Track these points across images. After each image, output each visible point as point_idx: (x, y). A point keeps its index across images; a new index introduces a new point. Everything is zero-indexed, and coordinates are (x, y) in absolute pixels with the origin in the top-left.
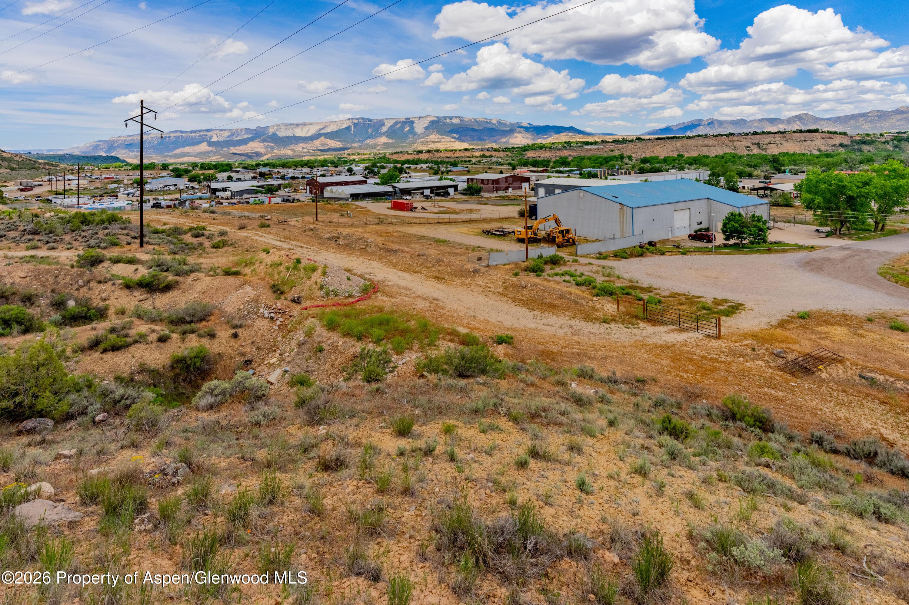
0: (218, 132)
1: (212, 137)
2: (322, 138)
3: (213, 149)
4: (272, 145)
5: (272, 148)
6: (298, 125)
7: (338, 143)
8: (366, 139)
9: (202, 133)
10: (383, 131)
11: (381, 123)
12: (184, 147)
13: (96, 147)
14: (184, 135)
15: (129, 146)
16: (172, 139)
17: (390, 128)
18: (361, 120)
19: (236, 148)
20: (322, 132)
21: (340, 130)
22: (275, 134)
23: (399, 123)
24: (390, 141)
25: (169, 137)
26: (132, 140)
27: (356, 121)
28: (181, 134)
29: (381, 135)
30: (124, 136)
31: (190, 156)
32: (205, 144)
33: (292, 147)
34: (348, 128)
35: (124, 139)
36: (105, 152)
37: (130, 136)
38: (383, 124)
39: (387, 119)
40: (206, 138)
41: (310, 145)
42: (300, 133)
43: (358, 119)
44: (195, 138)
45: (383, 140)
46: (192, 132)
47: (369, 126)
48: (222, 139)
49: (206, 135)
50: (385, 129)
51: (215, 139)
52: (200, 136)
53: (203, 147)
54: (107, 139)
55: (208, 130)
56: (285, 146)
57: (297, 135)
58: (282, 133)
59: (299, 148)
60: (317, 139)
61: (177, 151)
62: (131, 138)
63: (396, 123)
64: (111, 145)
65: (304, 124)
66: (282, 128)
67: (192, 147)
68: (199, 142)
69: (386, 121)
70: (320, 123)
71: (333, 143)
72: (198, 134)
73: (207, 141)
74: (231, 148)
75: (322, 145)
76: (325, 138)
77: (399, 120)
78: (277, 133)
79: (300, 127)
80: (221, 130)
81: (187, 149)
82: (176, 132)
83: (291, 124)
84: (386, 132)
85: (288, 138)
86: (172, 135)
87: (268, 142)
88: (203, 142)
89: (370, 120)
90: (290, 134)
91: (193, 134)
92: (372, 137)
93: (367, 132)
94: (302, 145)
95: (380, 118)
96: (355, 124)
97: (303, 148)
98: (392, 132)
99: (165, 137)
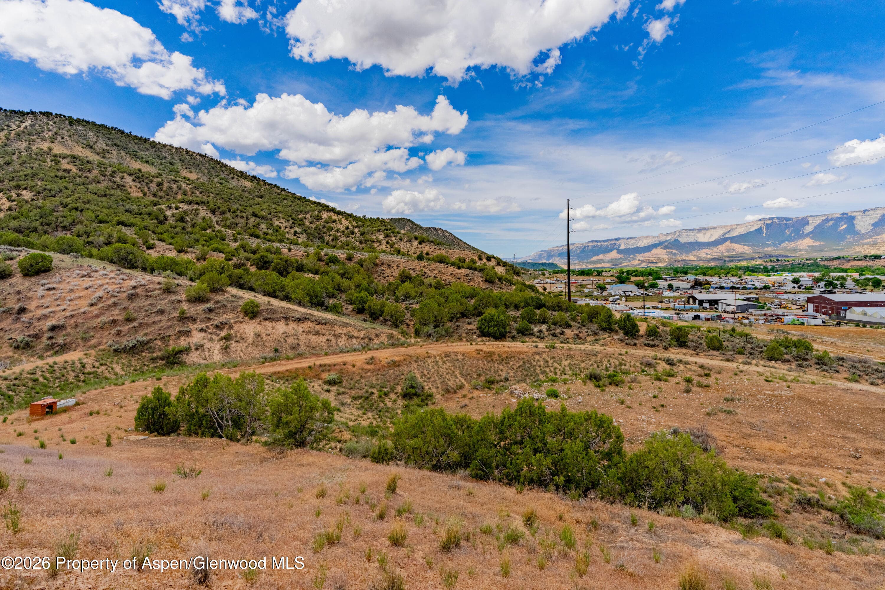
0: (625, 240)
1: (620, 245)
2: (728, 243)
3: (622, 256)
4: (674, 251)
5: (674, 254)
6: (700, 230)
7: (746, 248)
8: (782, 242)
9: (612, 242)
10: (806, 232)
11: (804, 222)
12: (599, 255)
13: (540, 256)
14: (599, 244)
15: (560, 255)
16: (590, 248)
17: (816, 228)
18: (776, 220)
19: (641, 255)
20: (727, 236)
21: (749, 233)
22: (677, 240)
23: (831, 220)
24: (818, 243)
25: (588, 246)
27: (769, 222)
29: (804, 236)
30: (557, 247)
31: (604, 262)
32: (615, 251)
33: (694, 253)
34: (759, 231)
35: (557, 249)
36: (546, 260)
37: (561, 246)
38: (807, 223)
39: (811, 216)
40: (616, 246)
41: (714, 251)
42: (702, 238)
43: (772, 219)
44: (607, 247)
45: (807, 242)
46: (604, 241)
47: (787, 226)
48: (628, 247)
49: (616, 244)
50: (808, 229)
51: (623, 247)
52: (611, 244)
53: (614, 255)
54: (547, 249)
55: (617, 239)
56: (688, 252)
57: (699, 240)
58: (684, 240)
59: (703, 253)
60: (722, 243)
61: (594, 258)
62: (562, 248)
63: (827, 220)
64: (549, 254)
65: (707, 229)
66: (684, 234)
67: (605, 255)
68: (610, 251)
69: (810, 219)
70: (725, 226)
71: (740, 248)
72: (609, 243)
73: (616, 249)
74: (637, 255)
75: (728, 250)
76: (731, 242)
77: (830, 217)
78: (679, 239)
79: (703, 231)
80: (628, 239)
81: (601, 257)
82: (592, 241)
83: (693, 230)
84: (811, 232)
85: (690, 243)
86: (590, 244)
87: (669, 248)
88: (613, 250)
89: (788, 219)
90: (692, 239)
91: (606, 243)
92: (790, 239)
93: (784, 233)
94: (705, 250)
95: (801, 215)
96: (767, 225)
97: (707, 254)
98: (816, 234)
99: (585, 247)
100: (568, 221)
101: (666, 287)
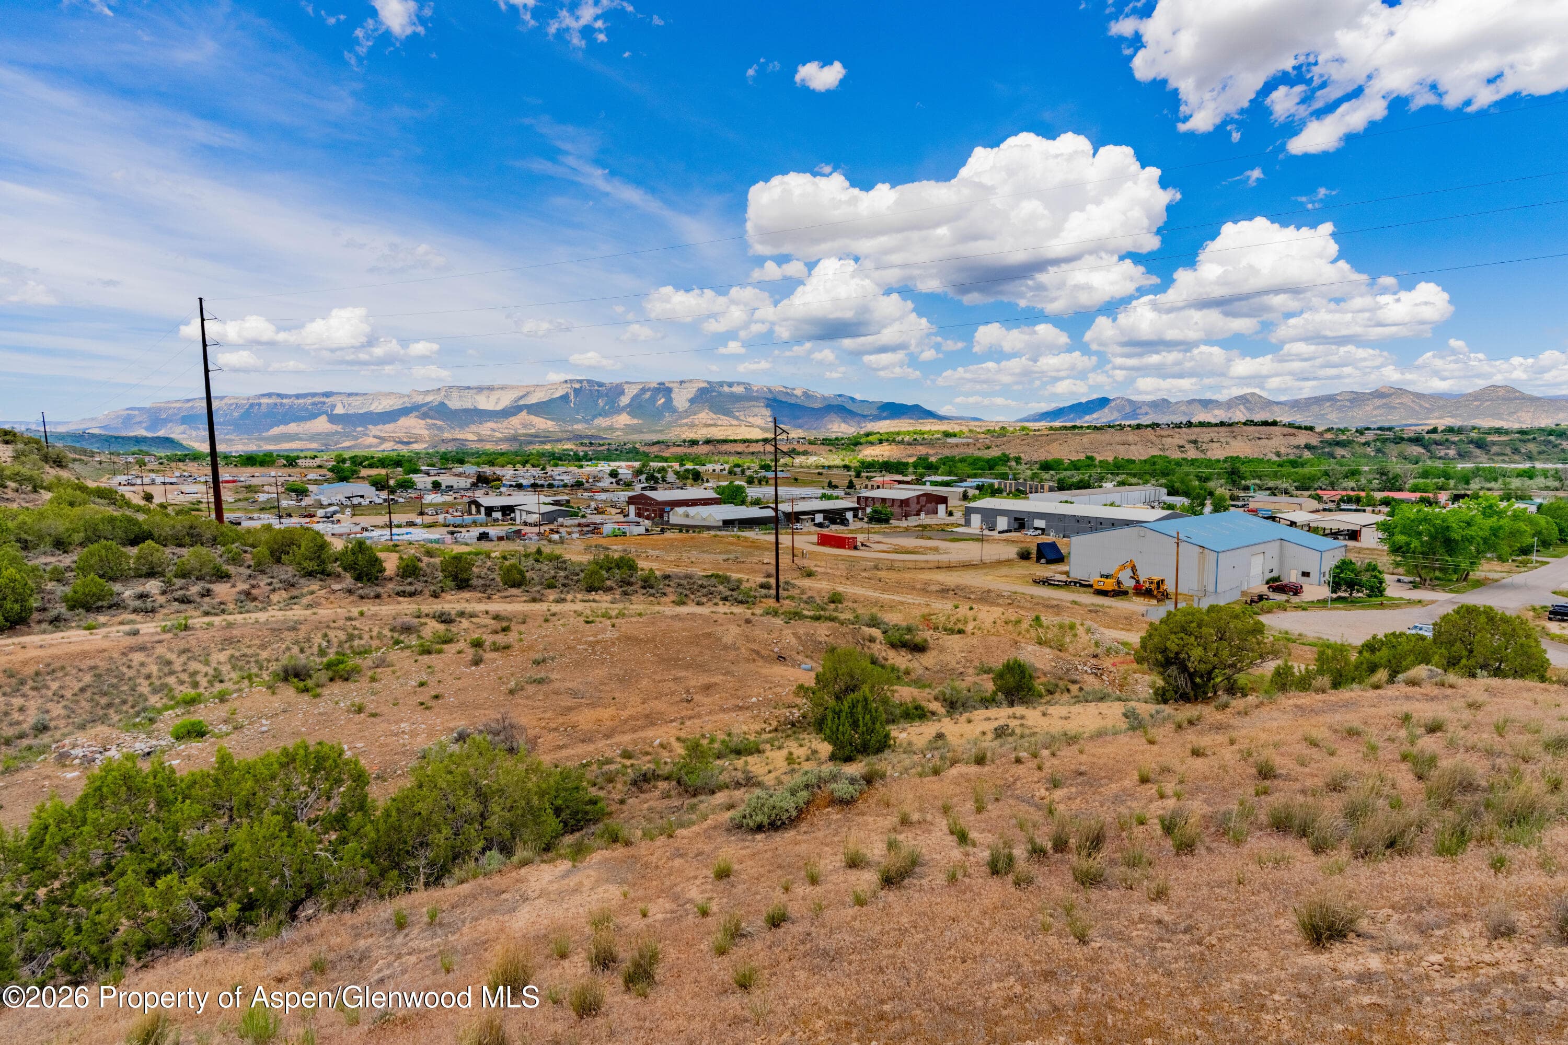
0: (345, 399)
1: (334, 406)
2: (524, 413)
3: (339, 428)
4: (439, 423)
5: (440, 428)
6: (480, 389)
7: (550, 423)
8: (595, 417)
9: (316, 399)
10: (622, 404)
11: (618, 390)
12: (287, 423)
13: (128, 420)
14: (285, 401)
15: (188, 420)
16: (264, 408)
17: (634, 398)
18: (585, 383)
19: (380, 427)
20: (521, 403)
21: (552, 401)
22: (442, 404)
23: (648, 390)
24: (635, 421)
25: (259, 405)
26: (192, 407)
27: (577, 386)
28: (279, 400)
29: (619, 411)
30: (176, 401)
31: (300, 439)
32: (323, 419)
33: (473, 428)
34: (565, 398)
35: (178, 405)
36: (147, 429)
37: (188, 401)
38: (622, 393)
39: (627, 383)
40: (325, 408)
41: (504, 425)
42: (485, 403)
43: (580, 381)
44: (304, 408)
45: (623, 419)
46: (298, 396)
47: (600, 395)
48: (351, 411)
49: (324, 403)
50: (624, 400)
51: (339, 410)
52: (313, 404)
53: (321, 424)
54: (147, 404)
55: (327, 395)
56: (463, 425)
57: (481, 407)
58: (455, 404)
59: (486, 428)
60: (515, 414)
61: (276, 431)
62: (190, 404)
63: (643, 391)
64: (156, 417)
65: (491, 389)
66: (455, 394)
67: (302, 424)
68: (313, 416)
69: (626, 386)
70: (518, 387)
71: (542, 424)
72: (309, 401)
73: (326, 413)
74: (370, 427)
75: (525, 426)
76: (529, 413)
77: (647, 386)
78: (446, 402)
79: (485, 392)
80: (350, 395)
81: (293, 428)
82: (270, 395)
83: (469, 388)
84: (628, 406)
85: (466, 411)
86: (264, 401)
87: (432, 418)
88: (320, 414)
89: (600, 385)
90: (468, 405)
91: (301, 401)
92: (604, 413)
93: (597, 404)
94: (490, 424)
95: (616, 380)
96: (575, 390)
97: (493, 430)
98: (635, 407)
99: (252, 405)
100: (205, 345)
101: (429, 486)
